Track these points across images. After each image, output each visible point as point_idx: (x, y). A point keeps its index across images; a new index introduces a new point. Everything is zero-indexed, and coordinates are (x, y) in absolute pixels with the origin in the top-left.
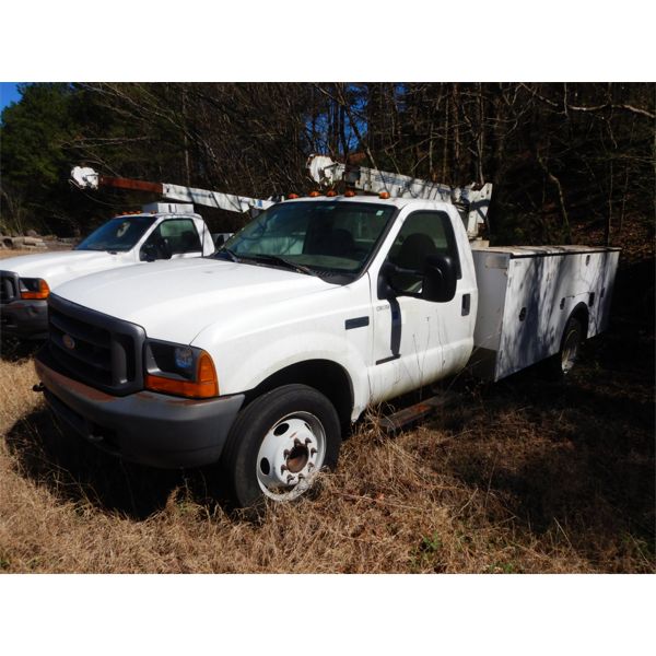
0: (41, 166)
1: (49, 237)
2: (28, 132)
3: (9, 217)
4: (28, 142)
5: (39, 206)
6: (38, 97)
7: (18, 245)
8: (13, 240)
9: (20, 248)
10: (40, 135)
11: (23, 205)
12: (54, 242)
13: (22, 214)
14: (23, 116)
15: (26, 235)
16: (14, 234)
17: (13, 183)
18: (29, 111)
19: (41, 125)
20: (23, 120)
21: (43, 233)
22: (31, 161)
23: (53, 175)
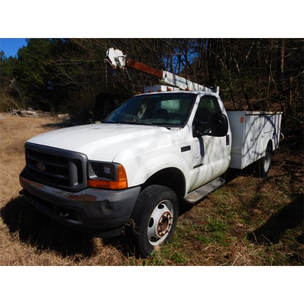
0: (36, 77)
1: (38, 111)
2: (30, 60)
3: (19, 101)
4: (30, 65)
5: (33, 96)
6: (36, 43)
7: (24, 115)
8: (22, 112)
9: (25, 116)
10: (36, 62)
11: (26, 95)
12: (41, 114)
13: (26, 99)
14: (28, 52)
15: (27, 110)
16: (22, 109)
17: (22, 84)
18: (31, 50)
19: (36, 57)
20: (28, 54)
21: (35, 109)
22: (31, 74)
23: (41, 81)
